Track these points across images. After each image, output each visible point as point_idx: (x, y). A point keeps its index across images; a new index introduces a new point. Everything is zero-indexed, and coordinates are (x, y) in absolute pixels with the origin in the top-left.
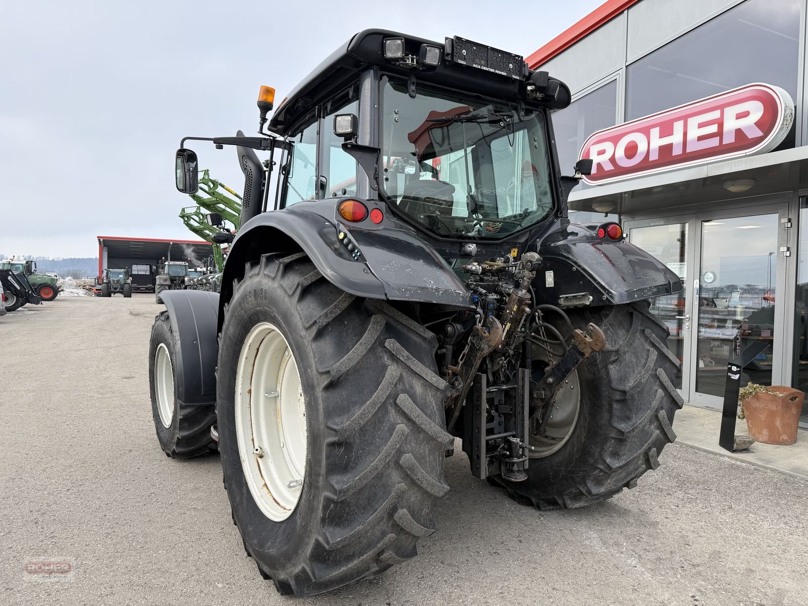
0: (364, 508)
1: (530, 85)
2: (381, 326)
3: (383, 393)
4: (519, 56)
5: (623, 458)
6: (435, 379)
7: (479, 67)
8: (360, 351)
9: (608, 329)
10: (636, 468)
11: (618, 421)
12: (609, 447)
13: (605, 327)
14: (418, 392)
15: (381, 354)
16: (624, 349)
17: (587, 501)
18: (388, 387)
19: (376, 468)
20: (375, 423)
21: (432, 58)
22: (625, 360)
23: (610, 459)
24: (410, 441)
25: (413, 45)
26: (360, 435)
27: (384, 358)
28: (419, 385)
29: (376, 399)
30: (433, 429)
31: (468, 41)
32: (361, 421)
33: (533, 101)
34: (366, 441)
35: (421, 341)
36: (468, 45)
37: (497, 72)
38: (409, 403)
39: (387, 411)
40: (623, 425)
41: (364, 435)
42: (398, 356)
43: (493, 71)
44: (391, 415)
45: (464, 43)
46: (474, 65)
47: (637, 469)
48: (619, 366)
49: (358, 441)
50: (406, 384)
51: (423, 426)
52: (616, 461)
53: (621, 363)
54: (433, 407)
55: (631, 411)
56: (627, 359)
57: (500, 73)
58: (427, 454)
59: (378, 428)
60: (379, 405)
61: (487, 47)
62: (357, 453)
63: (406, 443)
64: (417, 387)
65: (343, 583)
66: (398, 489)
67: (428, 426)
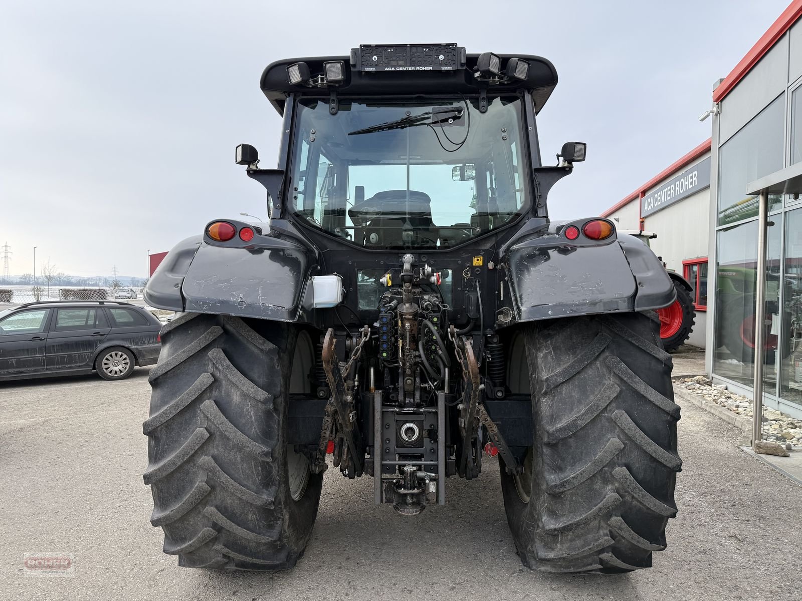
0: (176, 498)
1: (477, 71)
2: (214, 336)
3: (188, 398)
4: (452, 44)
5: (562, 520)
6: (252, 390)
7: (393, 69)
8: (180, 357)
9: (550, 353)
10: (596, 538)
11: (549, 469)
12: (544, 501)
13: (546, 350)
14: (234, 400)
15: (207, 362)
16: (556, 379)
17: (554, 567)
18: (195, 392)
19: (174, 463)
20: (182, 423)
21: (335, 73)
22: (561, 393)
23: (547, 517)
24: (218, 446)
25: (314, 66)
26: (166, 431)
27: (209, 365)
28: (238, 394)
29: (180, 402)
30: (239, 437)
31: (378, 46)
32: (162, 419)
33: (499, 87)
34: (171, 437)
35: (259, 352)
36: (380, 49)
37: (418, 68)
38: (214, 409)
39: (195, 415)
40: (553, 477)
41: (170, 433)
42: (217, 365)
43: (413, 68)
44: (199, 418)
45: (374, 49)
46: (386, 69)
47: (597, 540)
48: (552, 401)
49: (164, 437)
50: (223, 392)
51: (227, 433)
52: (553, 521)
53: (554, 397)
54: (251, 417)
55: (563, 460)
56: (564, 393)
57: (423, 68)
58: (239, 461)
59: (184, 428)
60: (182, 408)
61: (405, 45)
62: (163, 447)
63: (213, 447)
64: (235, 397)
65: (203, 564)
66: (200, 487)
67: (234, 434)
